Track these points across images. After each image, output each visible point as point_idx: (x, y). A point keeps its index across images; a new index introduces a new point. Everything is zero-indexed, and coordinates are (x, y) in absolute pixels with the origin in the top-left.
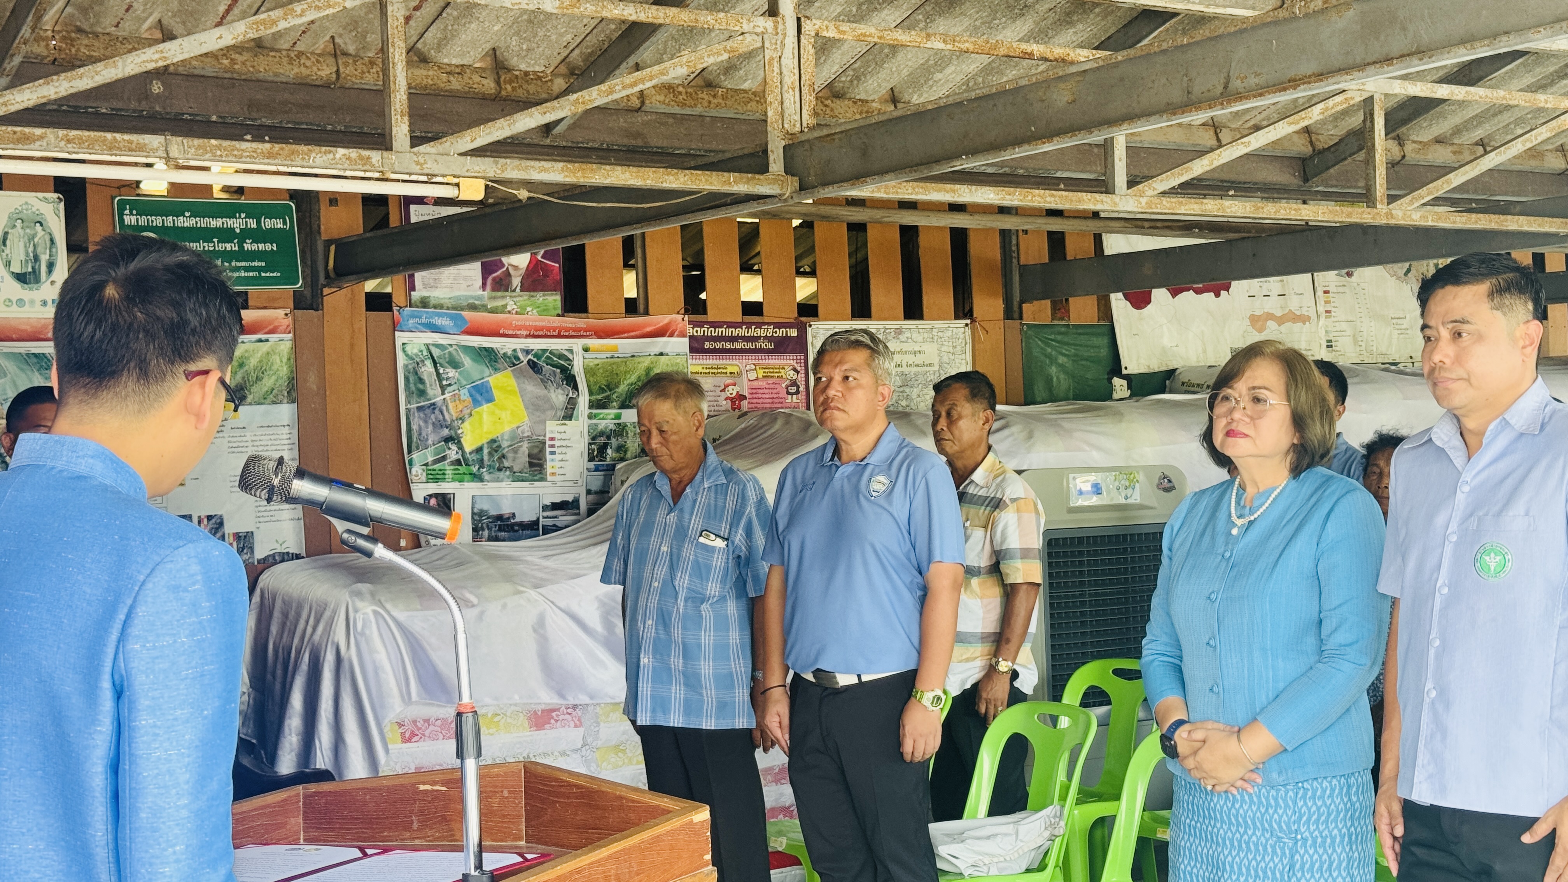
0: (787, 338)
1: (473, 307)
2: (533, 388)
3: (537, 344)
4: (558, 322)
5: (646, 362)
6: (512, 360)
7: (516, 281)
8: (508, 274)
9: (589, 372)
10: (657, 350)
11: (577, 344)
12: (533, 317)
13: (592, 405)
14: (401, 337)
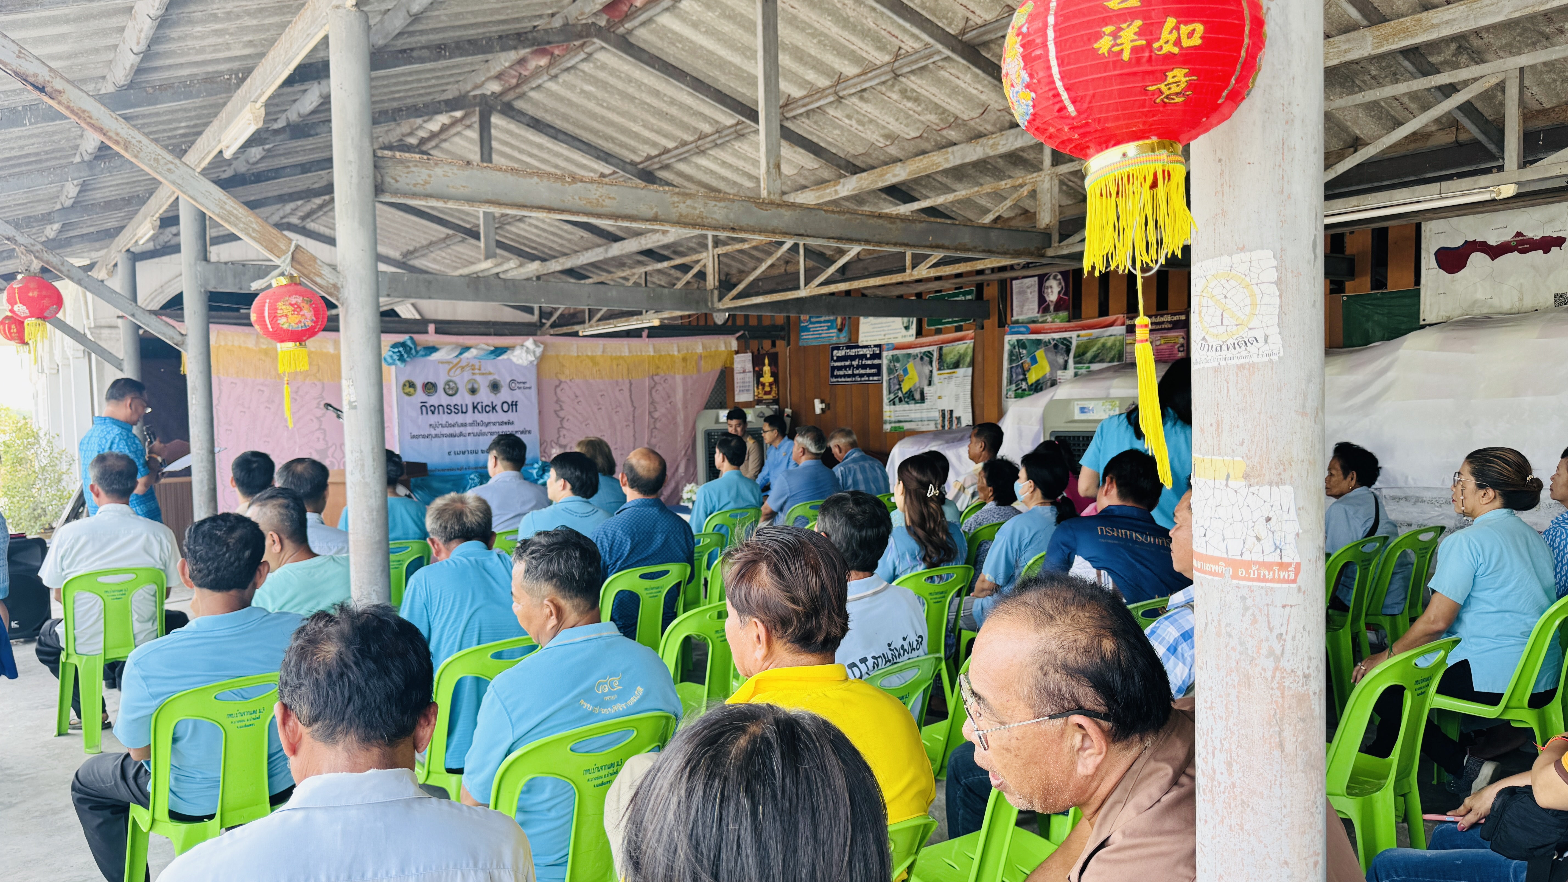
0: (1179, 321)
1: (1034, 322)
2: (1051, 355)
3: (1056, 336)
4: (1067, 325)
5: (1102, 340)
6: (1047, 344)
7: (1052, 308)
8: (1048, 305)
9: (1078, 347)
10: (1108, 333)
11: (1074, 335)
12: (1058, 324)
13: (1075, 363)
14: (1007, 338)
